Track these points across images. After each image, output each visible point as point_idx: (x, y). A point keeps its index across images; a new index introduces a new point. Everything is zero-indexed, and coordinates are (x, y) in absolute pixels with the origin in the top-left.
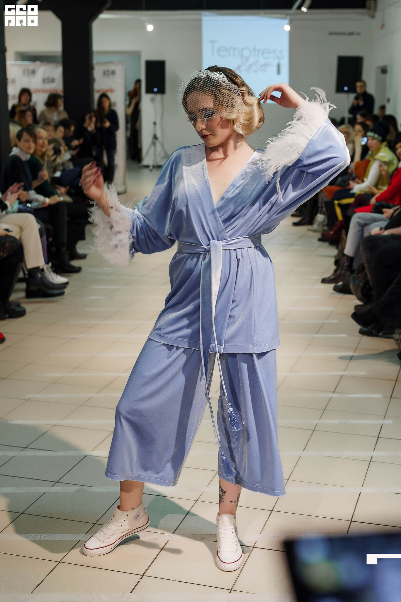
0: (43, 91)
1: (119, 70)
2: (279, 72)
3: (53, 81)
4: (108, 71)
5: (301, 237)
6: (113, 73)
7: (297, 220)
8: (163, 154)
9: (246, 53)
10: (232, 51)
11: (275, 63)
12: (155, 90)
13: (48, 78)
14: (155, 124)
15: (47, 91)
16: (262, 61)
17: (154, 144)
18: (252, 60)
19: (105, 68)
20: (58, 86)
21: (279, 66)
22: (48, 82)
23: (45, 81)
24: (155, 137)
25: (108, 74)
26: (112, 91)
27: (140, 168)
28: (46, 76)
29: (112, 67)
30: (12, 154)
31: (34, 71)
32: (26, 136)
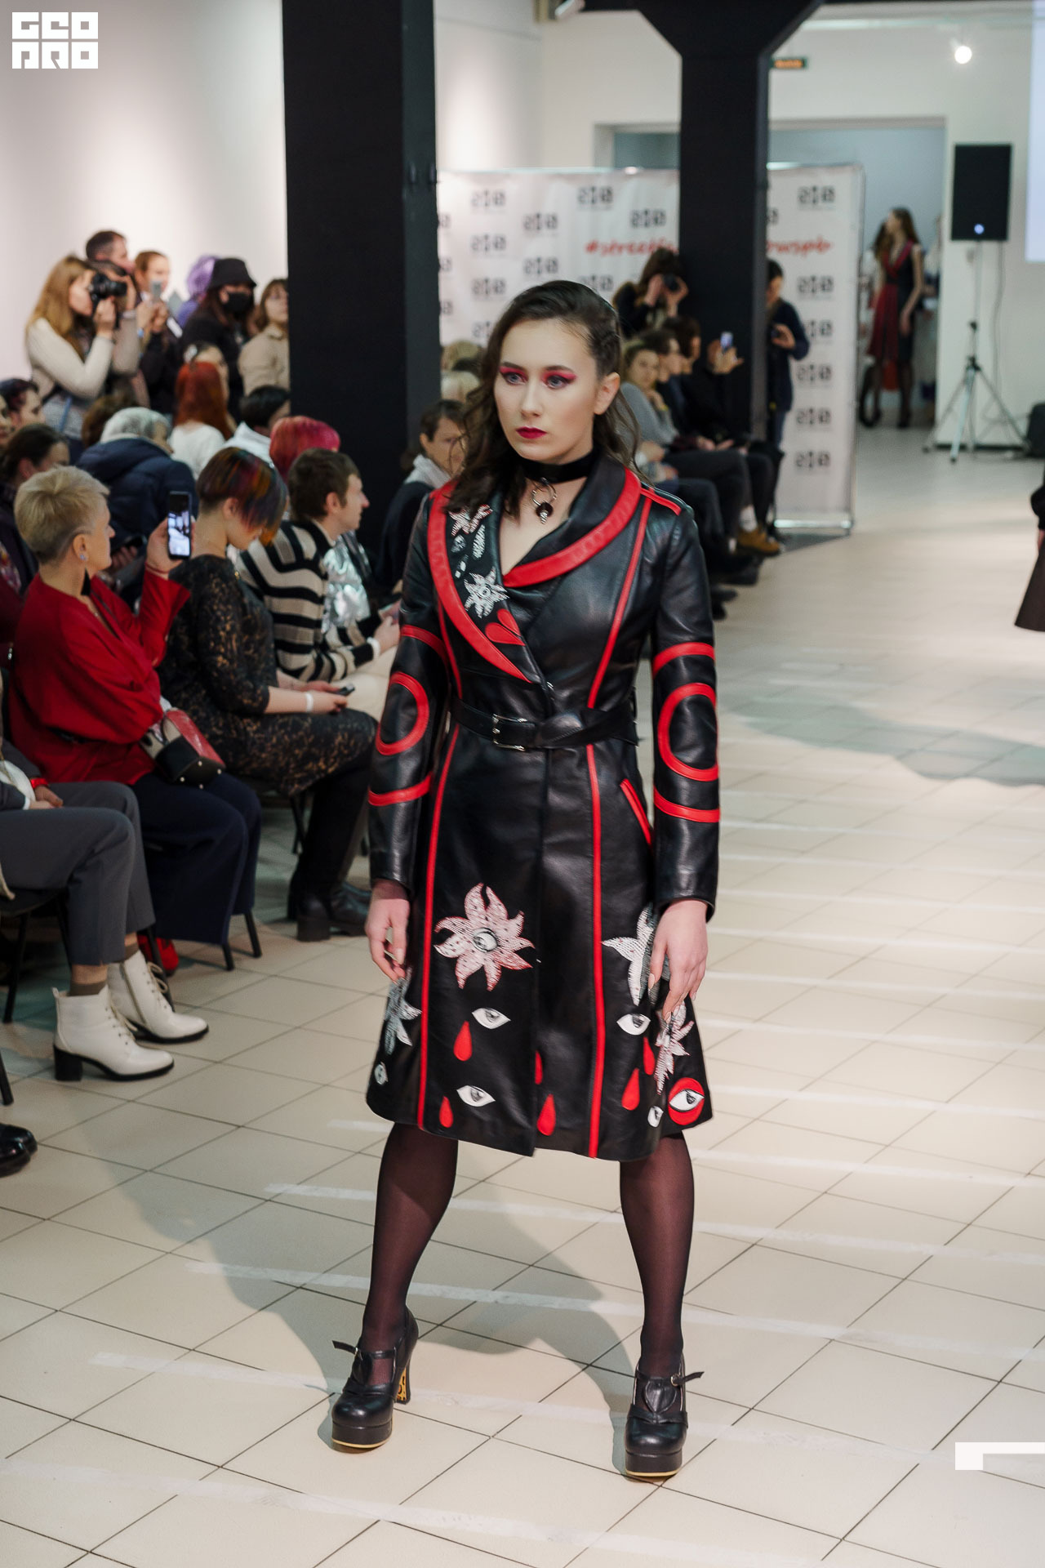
0: (631, 248)
1: (843, 184)
3: (658, 219)
4: (815, 189)
6: (829, 195)
8: (993, 413)
12: (979, 229)
13: (646, 212)
14: (975, 326)
15: (641, 249)
19: (807, 181)
20: (669, 235)
22: (646, 225)
23: (634, 222)
24: (974, 365)
25: (814, 201)
26: (821, 246)
27: (926, 449)
28: (641, 208)
29: (824, 179)
30: (414, 477)
31: (609, 192)
32: (448, 428)
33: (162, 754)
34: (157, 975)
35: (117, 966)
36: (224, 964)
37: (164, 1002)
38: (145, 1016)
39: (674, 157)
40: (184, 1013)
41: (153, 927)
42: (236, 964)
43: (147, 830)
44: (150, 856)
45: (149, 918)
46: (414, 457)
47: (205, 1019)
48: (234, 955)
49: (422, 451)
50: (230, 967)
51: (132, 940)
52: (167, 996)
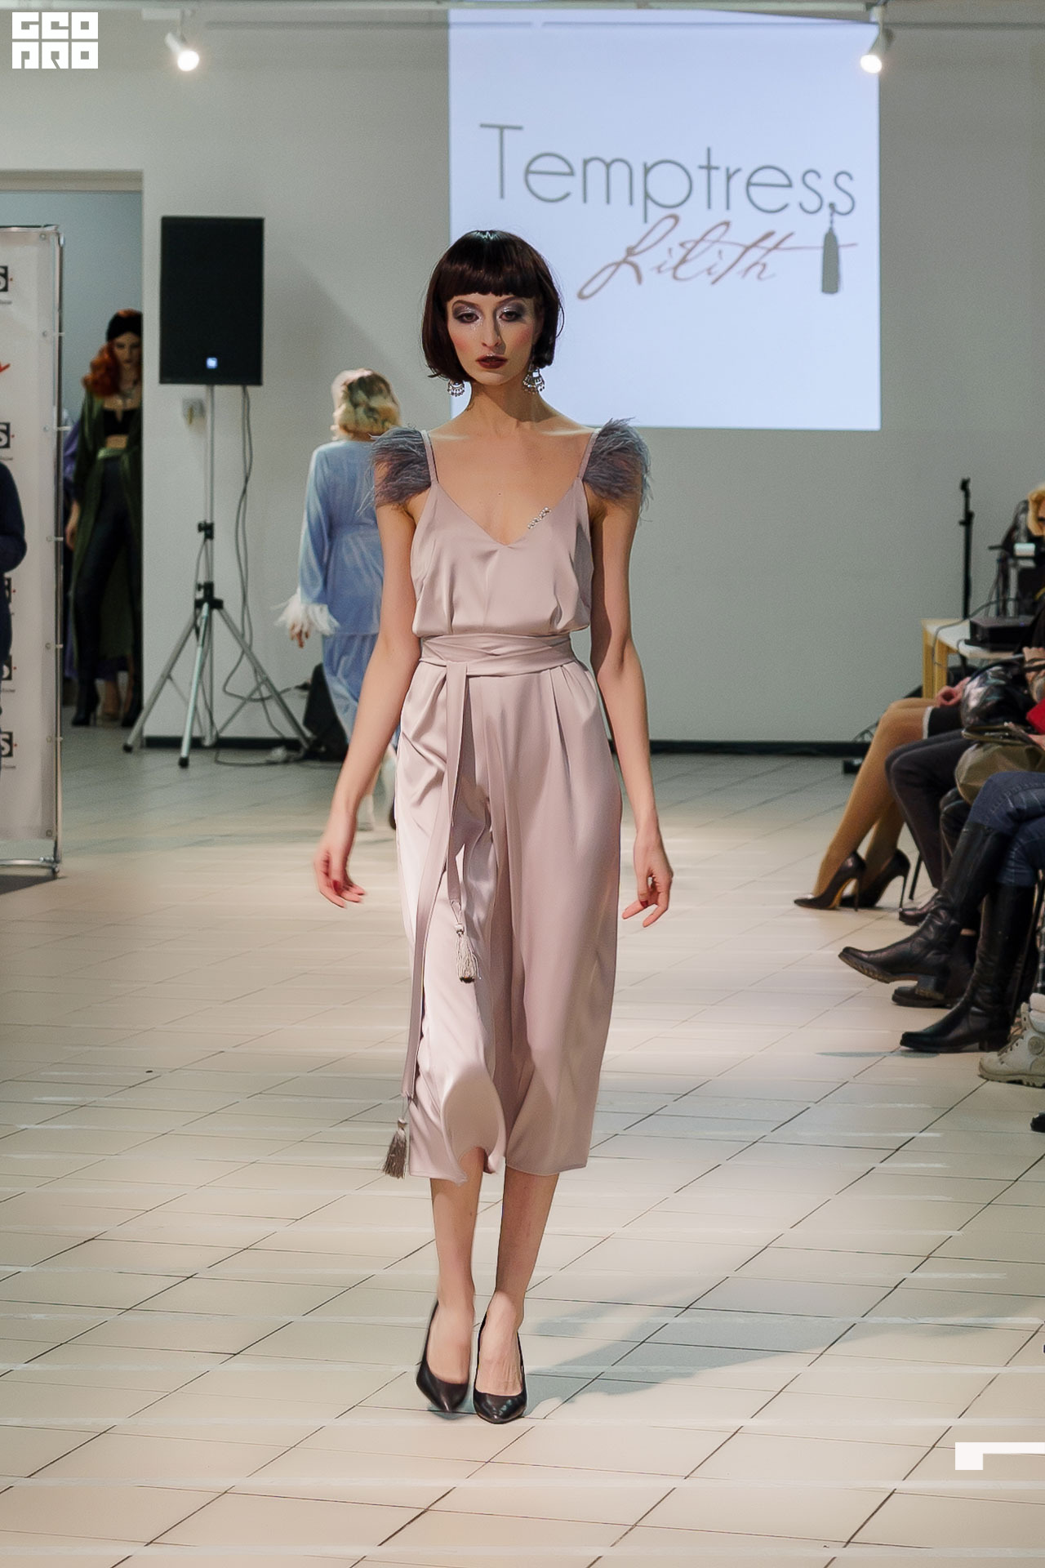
2: (831, 281)
5: (949, 1109)
7: (924, 1020)
8: (244, 682)
9: (667, 184)
10: (596, 169)
11: (813, 231)
12: (212, 363)
14: (207, 530)
16: (748, 225)
17: (200, 630)
18: (695, 219)
21: (831, 246)
24: (209, 598)
27: (128, 749)
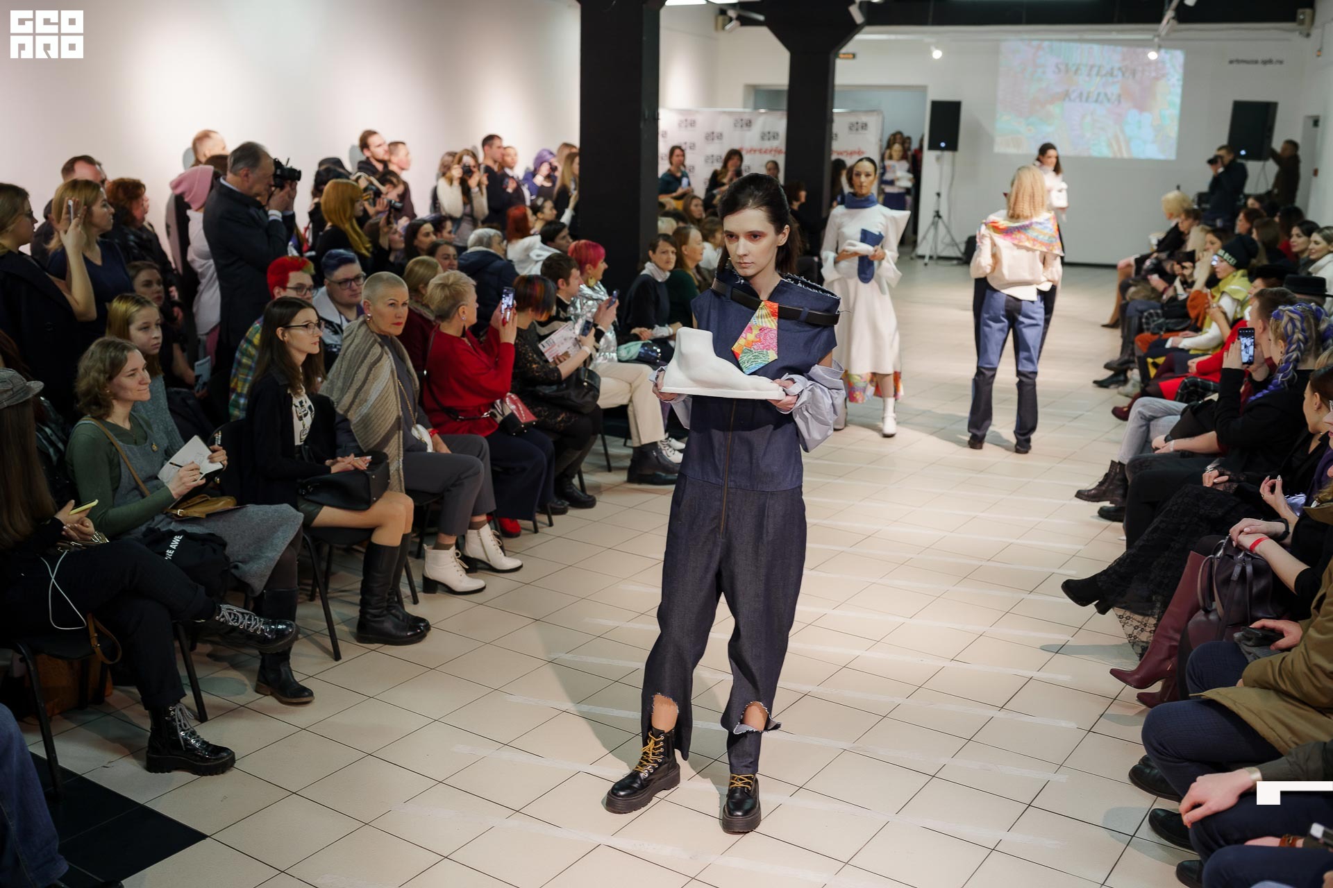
0: (761, 152)
3: (773, 136)
4: (857, 123)
6: (864, 126)
8: (947, 240)
12: (943, 145)
13: (769, 133)
14: (939, 194)
15: (766, 152)
17: (935, 224)
19: (853, 119)
22: (769, 138)
23: (764, 136)
24: (938, 215)
25: (857, 130)
26: (860, 153)
28: (767, 129)
29: (862, 119)
30: (644, 272)
31: (750, 122)
32: (663, 245)
33: (503, 422)
34: (498, 537)
35: (475, 531)
36: (533, 529)
37: (500, 551)
38: (490, 558)
39: (784, 103)
40: (510, 556)
41: (495, 511)
42: (539, 530)
43: (494, 460)
44: (495, 474)
45: (492, 506)
46: (645, 263)
47: (520, 559)
48: (539, 525)
49: (649, 260)
50: (536, 531)
51: (483, 518)
52: (502, 548)
